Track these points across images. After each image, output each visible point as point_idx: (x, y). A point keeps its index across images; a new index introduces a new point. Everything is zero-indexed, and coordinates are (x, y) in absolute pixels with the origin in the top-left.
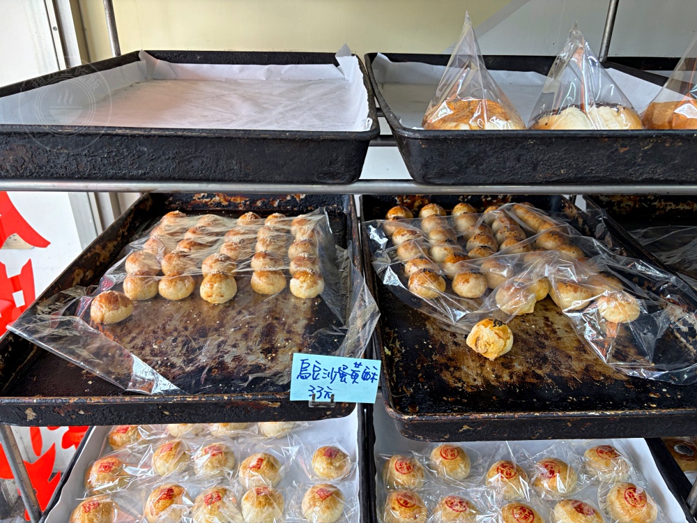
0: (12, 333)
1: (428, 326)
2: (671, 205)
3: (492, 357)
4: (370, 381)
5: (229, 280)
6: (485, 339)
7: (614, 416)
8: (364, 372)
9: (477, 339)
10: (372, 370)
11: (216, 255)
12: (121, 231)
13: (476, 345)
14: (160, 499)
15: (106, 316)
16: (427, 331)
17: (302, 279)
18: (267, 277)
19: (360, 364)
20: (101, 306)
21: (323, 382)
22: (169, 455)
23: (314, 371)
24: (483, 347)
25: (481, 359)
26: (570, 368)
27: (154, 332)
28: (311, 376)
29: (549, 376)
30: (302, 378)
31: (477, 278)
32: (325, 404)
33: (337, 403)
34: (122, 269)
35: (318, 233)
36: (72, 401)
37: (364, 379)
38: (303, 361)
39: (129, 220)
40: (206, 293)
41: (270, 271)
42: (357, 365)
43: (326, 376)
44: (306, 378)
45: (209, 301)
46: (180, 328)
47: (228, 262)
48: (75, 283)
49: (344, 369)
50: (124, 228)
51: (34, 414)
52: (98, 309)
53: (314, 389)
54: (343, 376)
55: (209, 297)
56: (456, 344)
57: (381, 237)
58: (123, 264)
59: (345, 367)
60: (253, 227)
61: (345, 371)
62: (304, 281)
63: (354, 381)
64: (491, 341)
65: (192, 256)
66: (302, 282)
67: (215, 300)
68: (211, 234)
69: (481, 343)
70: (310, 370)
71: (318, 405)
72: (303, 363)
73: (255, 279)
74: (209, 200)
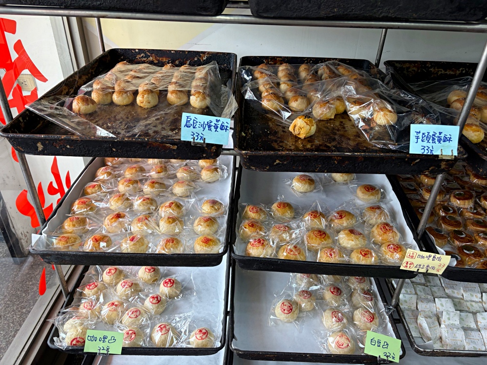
0: (28, 110)
1: (270, 123)
2: (441, 71)
3: (302, 136)
4: (225, 130)
5: (153, 94)
6: (298, 125)
7: (359, 155)
8: (221, 125)
9: (295, 126)
10: (226, 124)
11: (147, 82)
12: (90, 71)
13: (294, 130)
14: (113, 218)
15: (81, 109)
16: (269, 126)
17: (197, 95)
18: (177, 94)
19: (219, 120)
20: (79, 103)
21: (199, 130)
22: (118, 199)
23: (194, 123)
24: (298, 131)
25: (296, 138)
26: (348, 144)
27: (109, 119)
28: (192, 126)
29: (334, 147)
30: (187, 126)
31: (302, 98)
32: (200, 144)
33: (207, 144)
34: (91, 86)
35: (210, 74)
36: (63, 137)
37: (221, 129)
38: (188, 117)
39: (96, 65)
40: (140, 101)
41: (178, 91)
42: (217, 121)
43: (200, 126)
44: (190, 127)
45: (142, 106)
46: (124, 118)
47: (154, 85)
48: (63, 93)
49: (210, 123)
50: (93, 69)
51: (42, 146)
52: (77, 105)
53: (194, 134)
54: (210, 126)
55: (142, 103)
56: (284, 131)
57: (248, 76)
58: (92, 84)
59: (211, 122)
60: (171, 71)
61: (211, 124)
62: (198, 97)
63: (216, 131)
64: (302, 126)
65: (133, 82)
66: (197, 98)
67: (145, 105)
68: (146, 73)
69: (297, 128)
70: (191, 122)
71: (196, 144)
72: (188, 118)
73: (169, 95)
74: (146, 59)
